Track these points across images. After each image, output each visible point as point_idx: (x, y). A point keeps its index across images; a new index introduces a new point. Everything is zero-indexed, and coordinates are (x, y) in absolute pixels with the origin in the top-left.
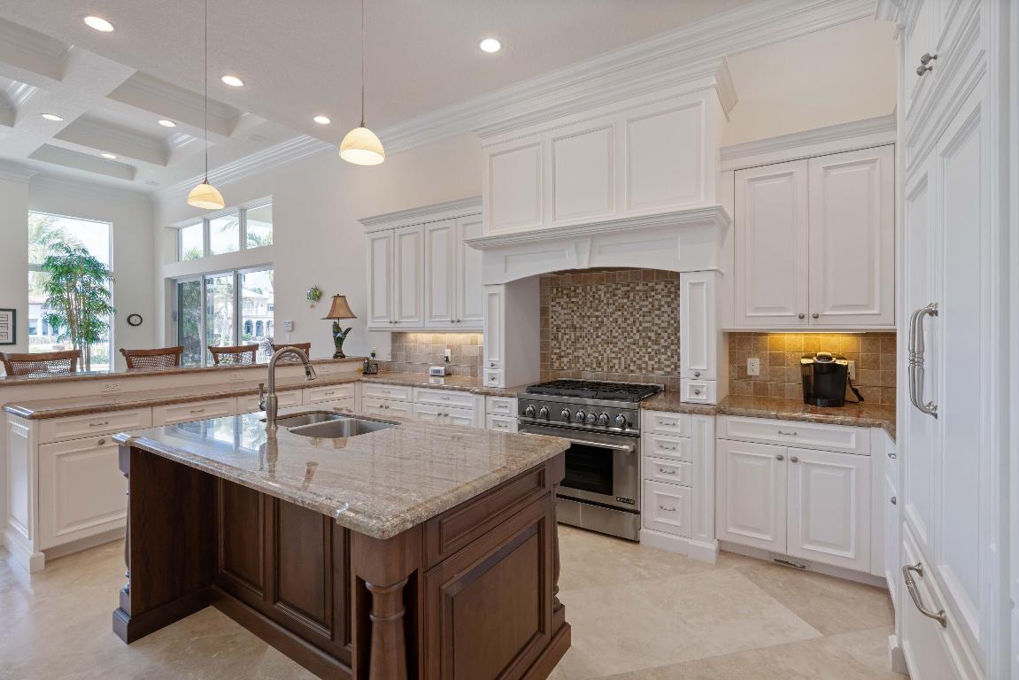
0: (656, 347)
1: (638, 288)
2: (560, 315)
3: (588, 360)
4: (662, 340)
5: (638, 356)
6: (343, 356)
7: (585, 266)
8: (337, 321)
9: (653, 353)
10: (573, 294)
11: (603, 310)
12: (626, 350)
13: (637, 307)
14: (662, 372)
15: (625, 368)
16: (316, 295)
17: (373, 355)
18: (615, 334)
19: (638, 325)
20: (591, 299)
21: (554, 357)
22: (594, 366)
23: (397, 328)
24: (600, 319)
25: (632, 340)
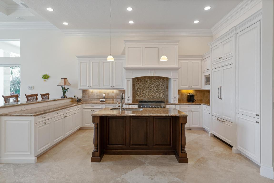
0: (160, 93)
1: (156, 80)
2: (138, 86)
3: (145, 96)
4: (161, 91)
5: (156, 95)
6: (67, 97)
7: (152, 75)
9: (160, 94)
10: (141, 81)
11: (148, 85)
12: (154, 93)
13: (156, 84)
14: (161, 98)
15: (154, 97)
16: (46, 77)
18: (151, 90)
19: (156, 88)
20: (146, 82)
21: (136, 95)
22: (146, 97)
23: (92, 88)
24: (148, 87)
25: (155, 91)
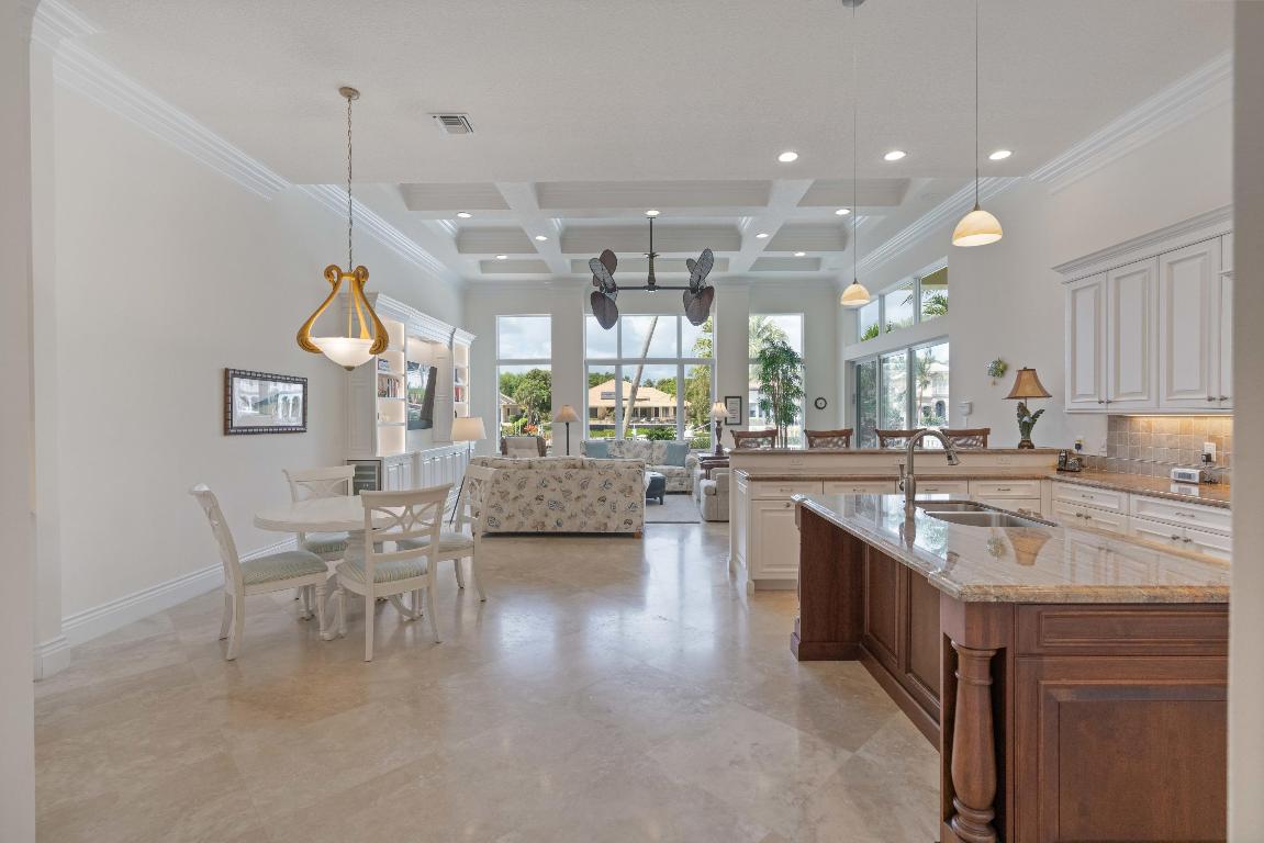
6: (1032, 447)
8: (1023, 401)
16: (1000, 370)
17: (1079, 447)
23: (1114, 409)
